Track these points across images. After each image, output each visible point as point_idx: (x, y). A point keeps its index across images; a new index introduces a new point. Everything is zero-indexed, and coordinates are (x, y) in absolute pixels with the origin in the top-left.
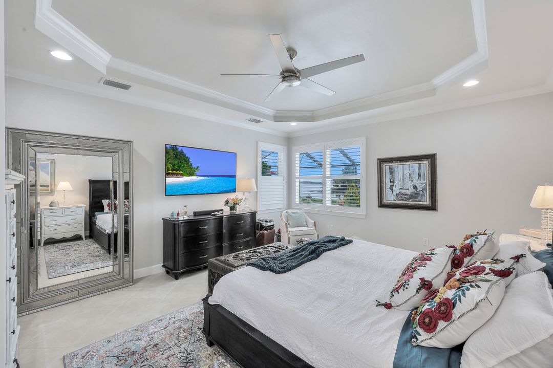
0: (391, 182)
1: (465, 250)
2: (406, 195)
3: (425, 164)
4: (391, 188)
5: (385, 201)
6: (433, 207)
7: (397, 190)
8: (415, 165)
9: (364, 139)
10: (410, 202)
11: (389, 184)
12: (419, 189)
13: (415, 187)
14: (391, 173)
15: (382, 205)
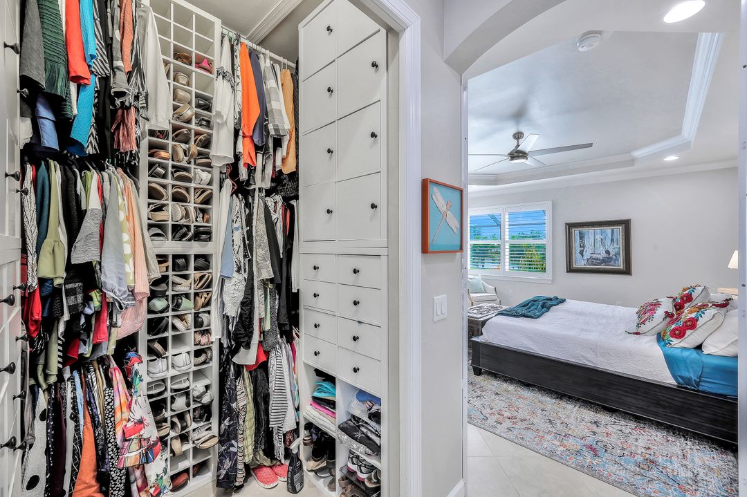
0: (581, 247)
1: (685, 298)
2: (597, 259)
3: (619, 230)
4: (581, 253)
5: (574, 266)
6: (627, 271)
7: (587, 255)
8: (608, 230)
9: (551, 202)
10: (602, 267)
11: (578, 249)
12: (612, 253)
13: (608, 252)
14: (582, 237)
15: (571, 270)
